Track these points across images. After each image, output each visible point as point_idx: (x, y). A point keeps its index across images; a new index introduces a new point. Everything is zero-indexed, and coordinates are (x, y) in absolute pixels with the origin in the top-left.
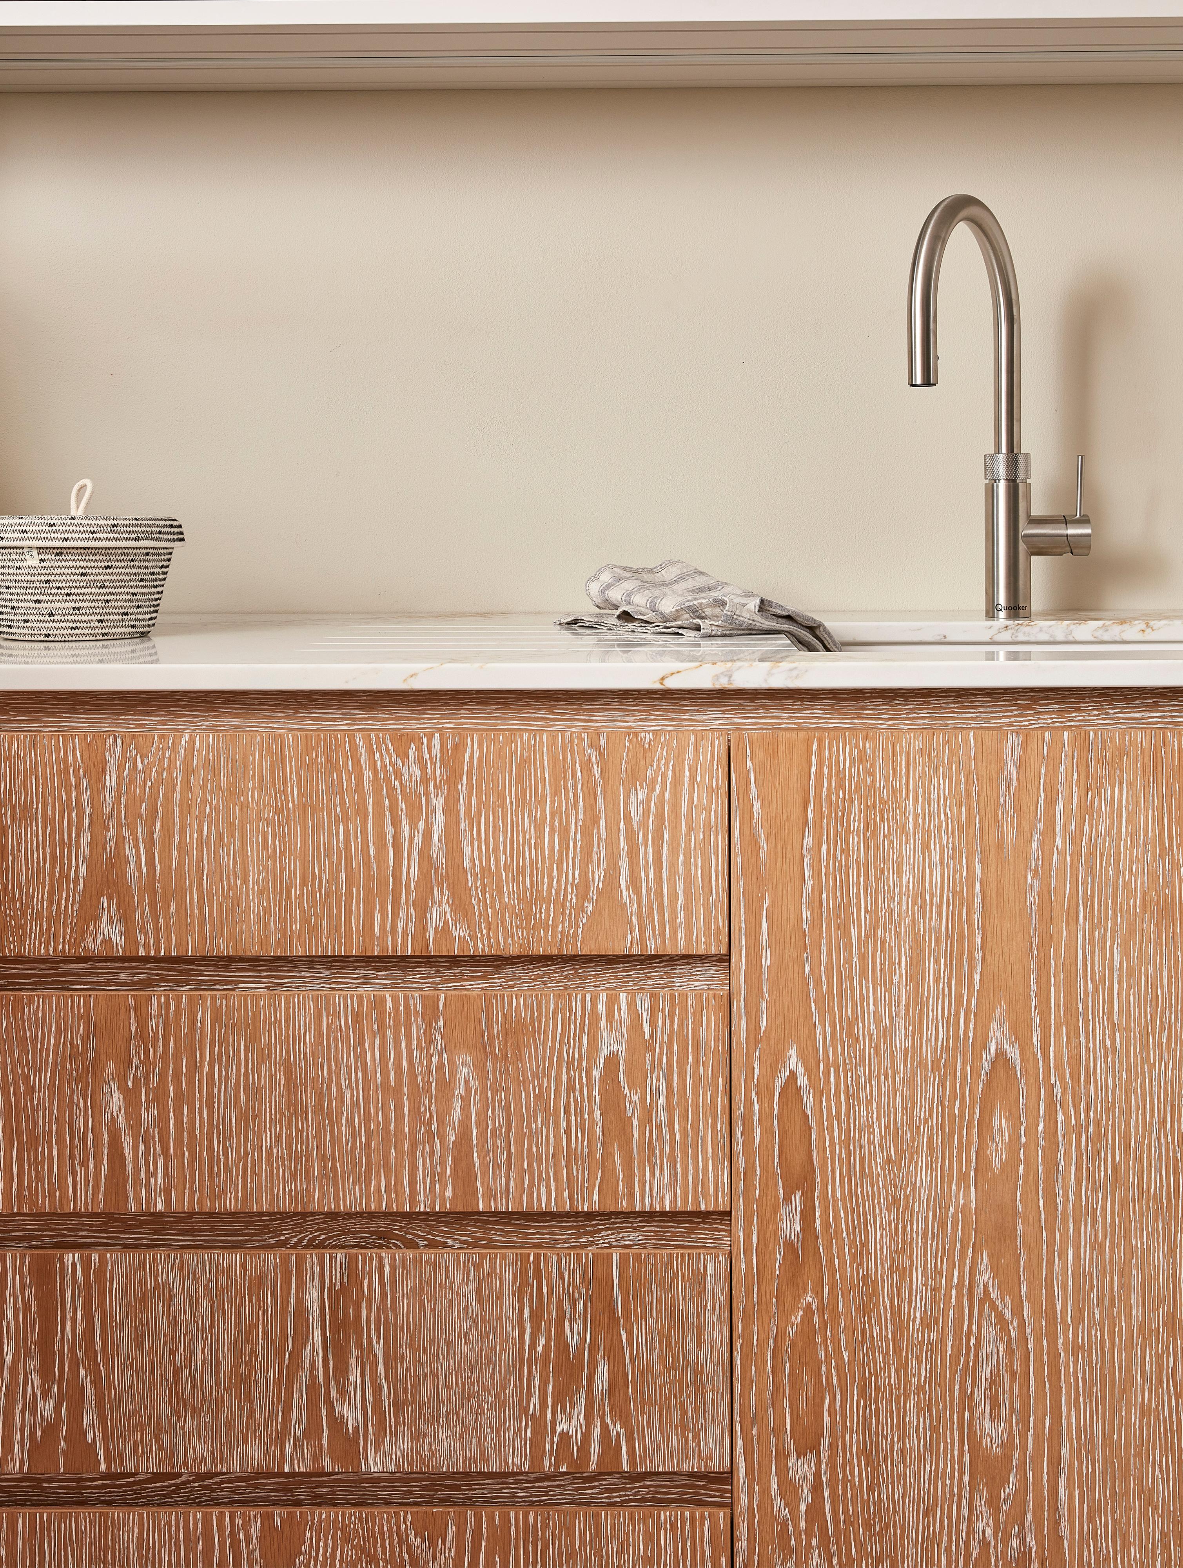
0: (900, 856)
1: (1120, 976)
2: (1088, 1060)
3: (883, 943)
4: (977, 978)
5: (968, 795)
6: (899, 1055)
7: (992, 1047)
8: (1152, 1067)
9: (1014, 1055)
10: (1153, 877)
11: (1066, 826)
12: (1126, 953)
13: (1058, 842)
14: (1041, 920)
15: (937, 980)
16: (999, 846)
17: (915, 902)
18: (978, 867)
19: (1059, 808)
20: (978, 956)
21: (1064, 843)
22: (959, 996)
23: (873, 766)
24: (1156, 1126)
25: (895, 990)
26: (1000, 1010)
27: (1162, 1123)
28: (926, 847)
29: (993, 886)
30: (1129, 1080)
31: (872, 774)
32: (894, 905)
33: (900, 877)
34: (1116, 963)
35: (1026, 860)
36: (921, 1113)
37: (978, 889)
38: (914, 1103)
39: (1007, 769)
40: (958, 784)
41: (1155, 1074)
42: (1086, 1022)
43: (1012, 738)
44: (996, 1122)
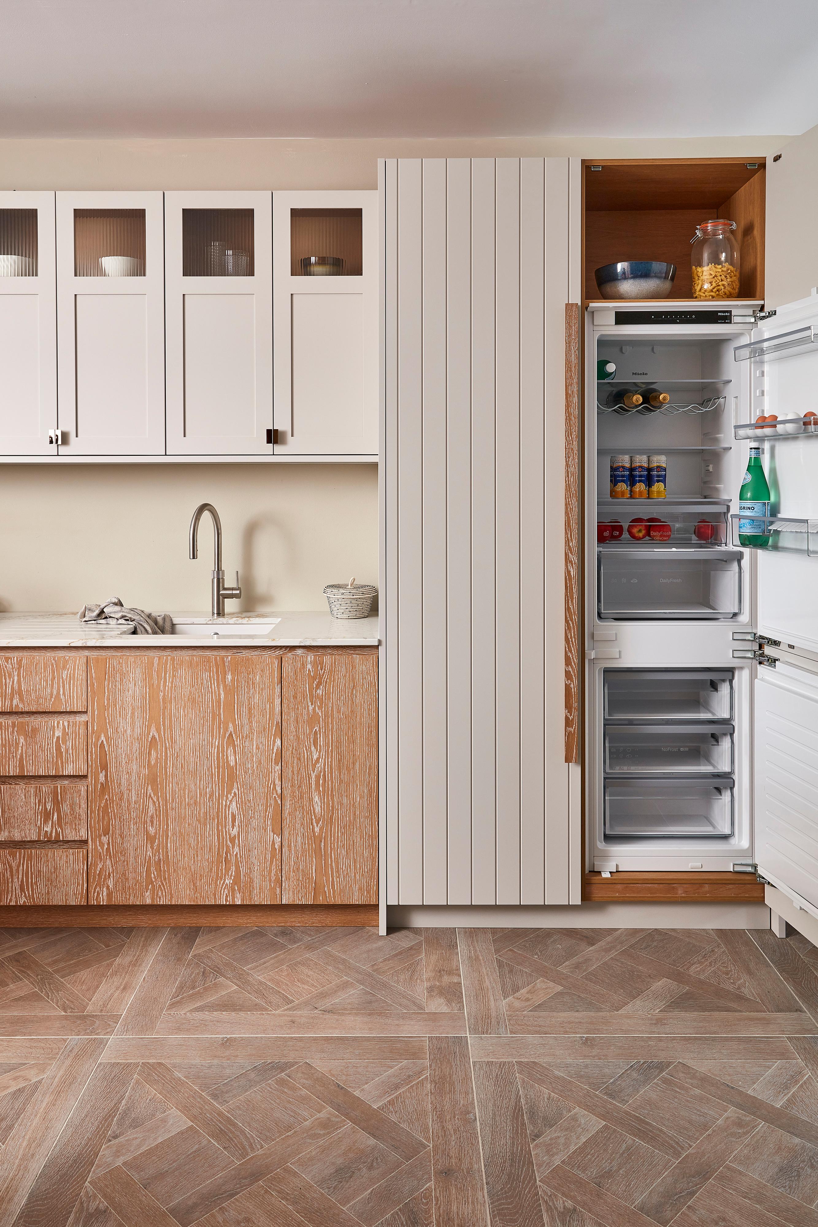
0: (129, 687)
1: (183, 717)
2: (175, 737)
3: (125, 709)
4: (148, 717)
5: (145, 672)
6: (129, 736)
7: (151, 734)
8: (190, 739)
9: (157, 737)
10: (190, 692)
11: (169, 680)
12: (184, 711)
13: (167, 684)
14: (163, 703)
15: (138, 718)
16: (153, 685)
17: (132, 698)
18: (148, 690)
19: (168, 675)
20: (148, 712)
21: (169, 684)
22: (143, 722)
23: (122, 665)
24: (191, 754)
25: (127, 720)
26: (153, 725)
27: (193, 753)
28: (135, 685)
29: (151, 694)
30: (185, 743)
31: (122, 667)
32: (127, 699)
33: (129, 692)
34: (182, 714)
35: (160, 688)
36: (134, 750)
37: (148, 695)
38: (132, 748)
39: (155, 666)
40: (143, 670)
41: (191, 741)
42: (174, 728)
43: (156, 658)
44: (152, 753)
